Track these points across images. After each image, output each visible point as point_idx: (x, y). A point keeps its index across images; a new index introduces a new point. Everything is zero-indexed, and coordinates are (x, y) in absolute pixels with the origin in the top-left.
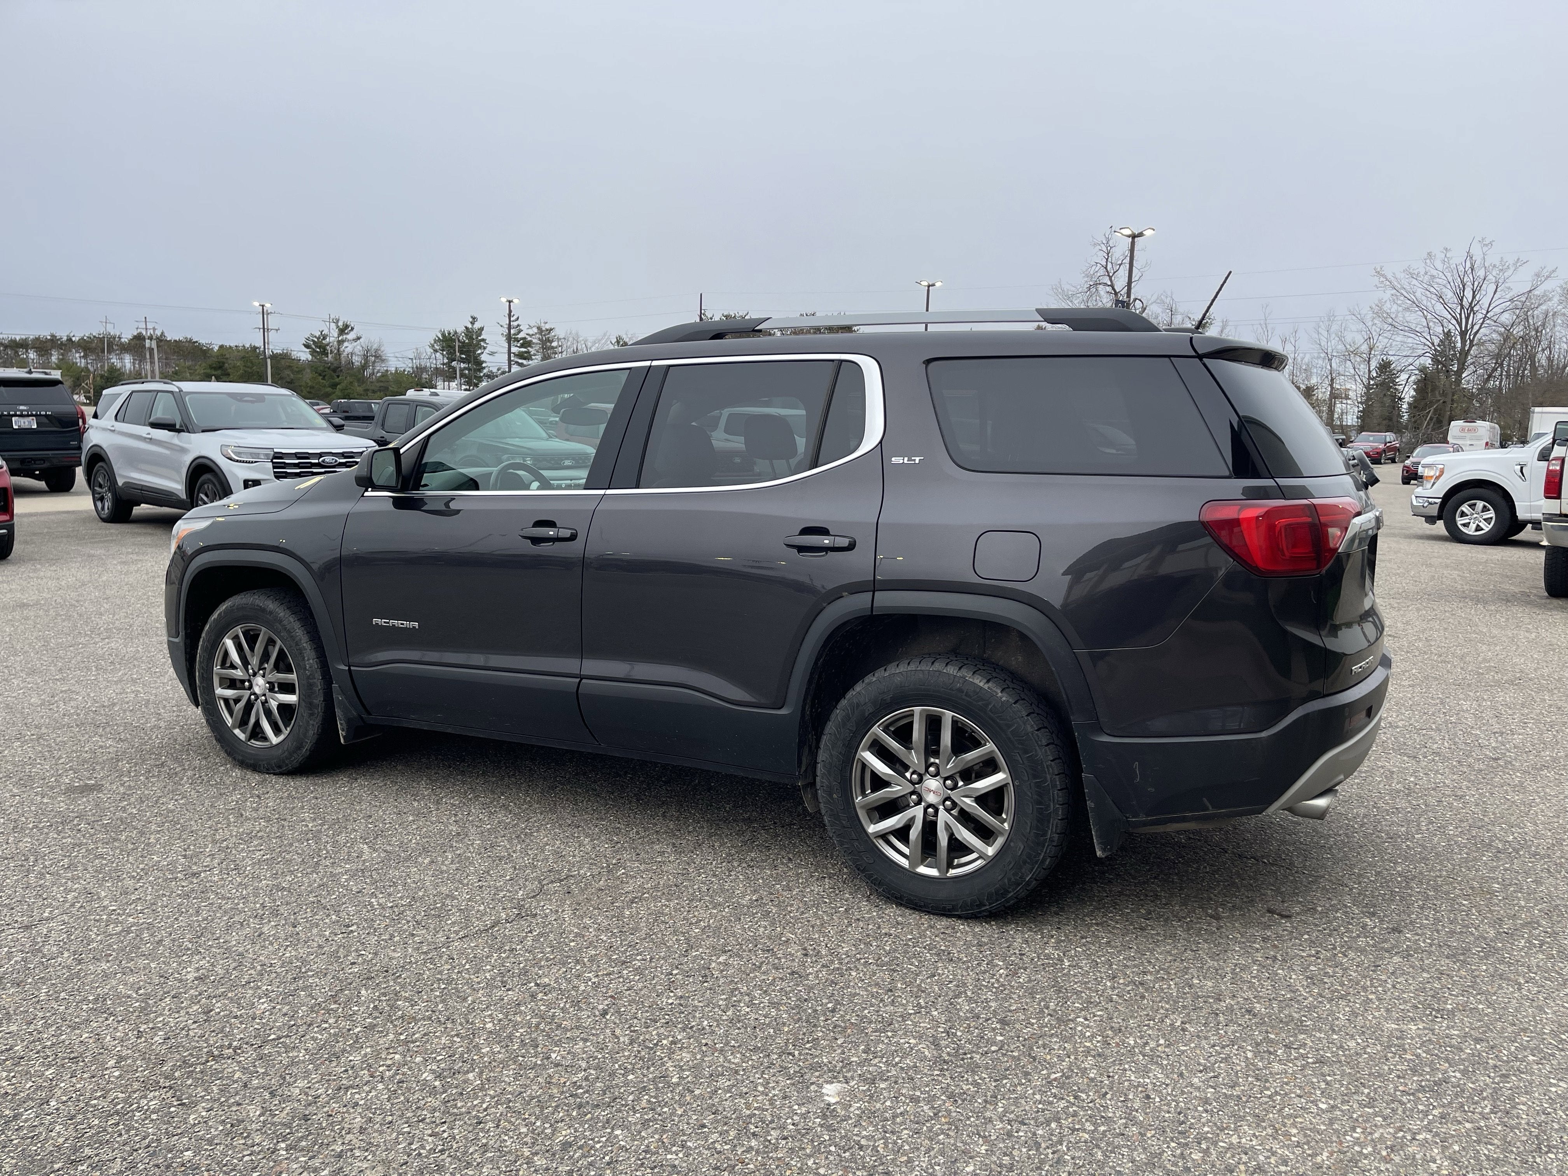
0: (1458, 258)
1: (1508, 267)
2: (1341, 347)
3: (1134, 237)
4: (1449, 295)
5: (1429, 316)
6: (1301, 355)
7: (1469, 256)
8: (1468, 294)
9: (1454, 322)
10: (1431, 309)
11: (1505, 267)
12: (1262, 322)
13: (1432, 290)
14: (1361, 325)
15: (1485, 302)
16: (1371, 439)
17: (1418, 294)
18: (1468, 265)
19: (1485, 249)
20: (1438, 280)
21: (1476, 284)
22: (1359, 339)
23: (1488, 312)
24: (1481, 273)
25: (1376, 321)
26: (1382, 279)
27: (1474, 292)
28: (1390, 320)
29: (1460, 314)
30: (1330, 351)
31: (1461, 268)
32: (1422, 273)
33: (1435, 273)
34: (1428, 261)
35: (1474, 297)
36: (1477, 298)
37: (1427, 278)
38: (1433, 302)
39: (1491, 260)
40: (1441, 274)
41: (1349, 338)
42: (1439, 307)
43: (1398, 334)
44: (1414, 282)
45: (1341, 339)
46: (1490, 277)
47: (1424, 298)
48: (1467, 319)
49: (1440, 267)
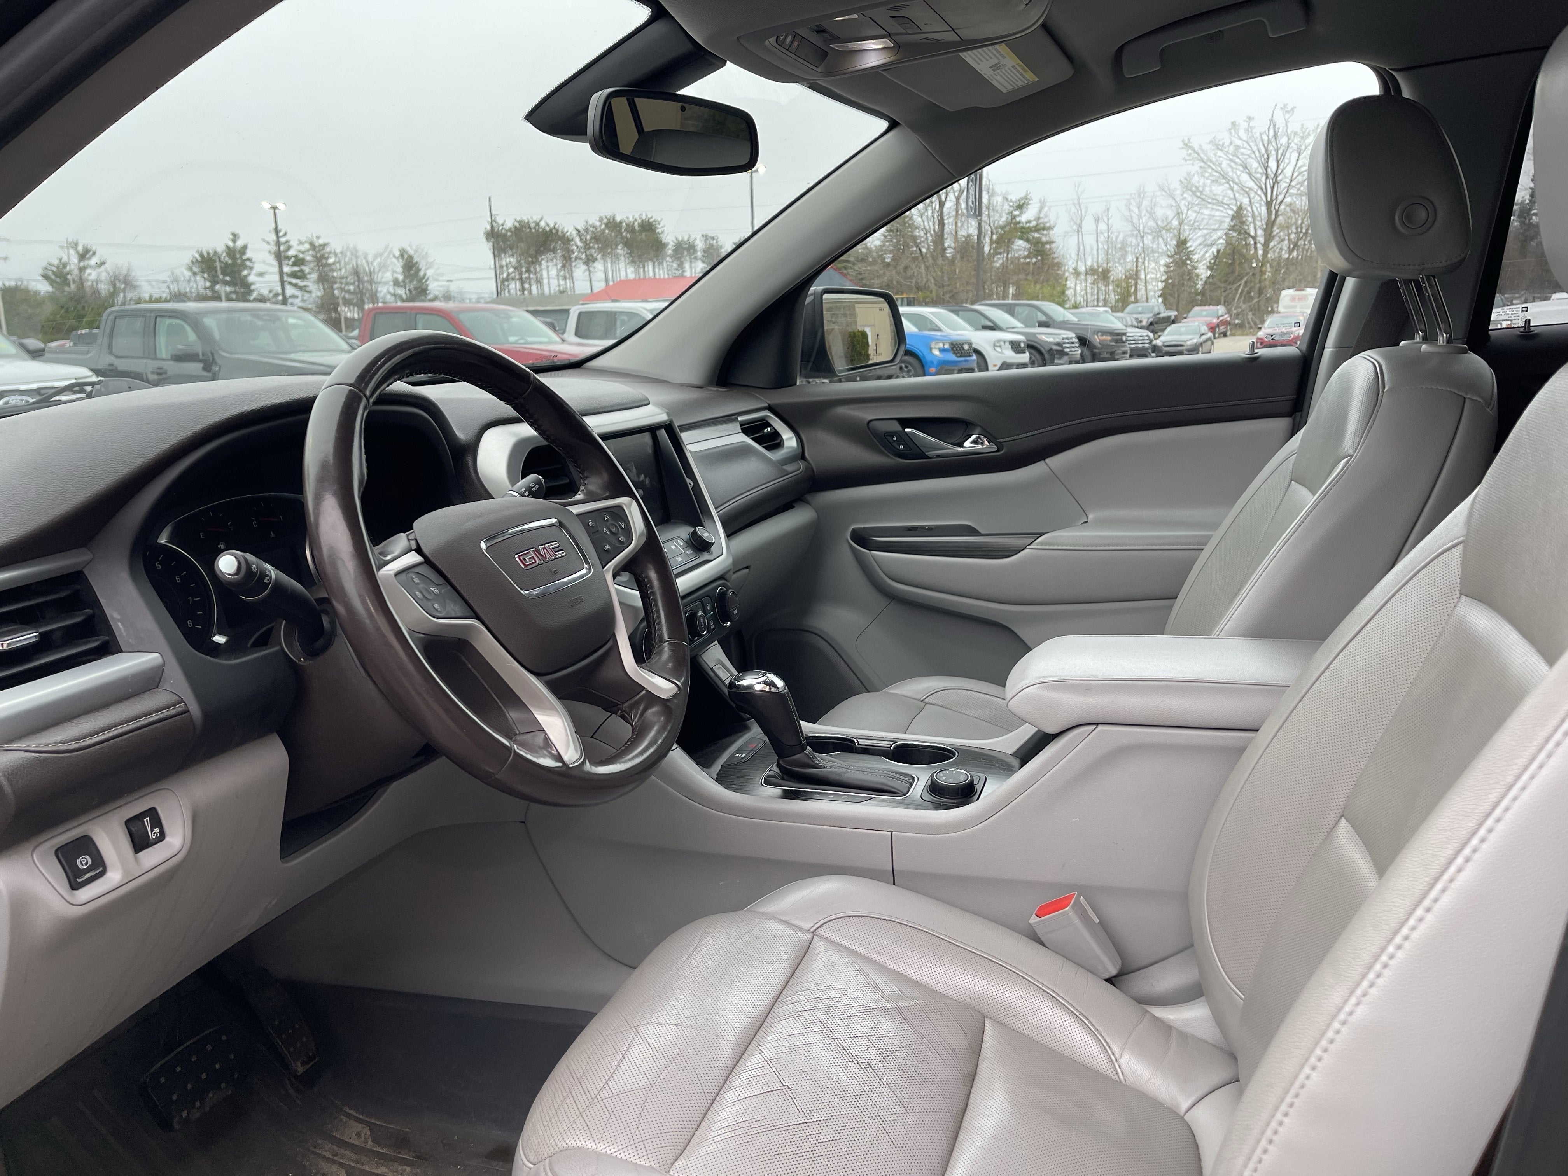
0: (1261, 126)
1: (1309, 134)
2: (1151, 223)
4: (1254, 166)
5: (1236, 187)
6: (1116, 234)
7: (1273, 123)
8: (1273, 164)
9: (1260, 192)
10: (1237, 180)
11: (1306, 134)
12: (1076, 202)
13: (1237, 160)
14: (1171, 201)
15: (1288, 172)
16: (1204, 313)
17: (1224, 165)
18: (1272, 133)
19: (1287, 116)
20: (1242, 150)
21: (1280, 152)
22: (1171, 214)
23: (1291, 181)
24: (1284, 140)
25: (1185, 195)
26: (1190, 151)
27: (1278, 161)
28: (1198, 194)
29: (1266, 184)
30: (1141, 228)
31: (1265, 138)
32: (1227, 143)
33: (1239, 143)
34: (1233, 131)
35: (1278, 166)
36: (1281, 167)
37: (1232, 148)
38: (1239, 173)
39: (1294, 127)
40: (1246, 145)
41: (1160, 213)
42: (1245, 178)
43: (1207, 208)
44: (1220, 153)
45: (1152, 215)
46: (1293, 145)
47: (1229, 170)
48: (1272, 188)
49: (1244, 137)
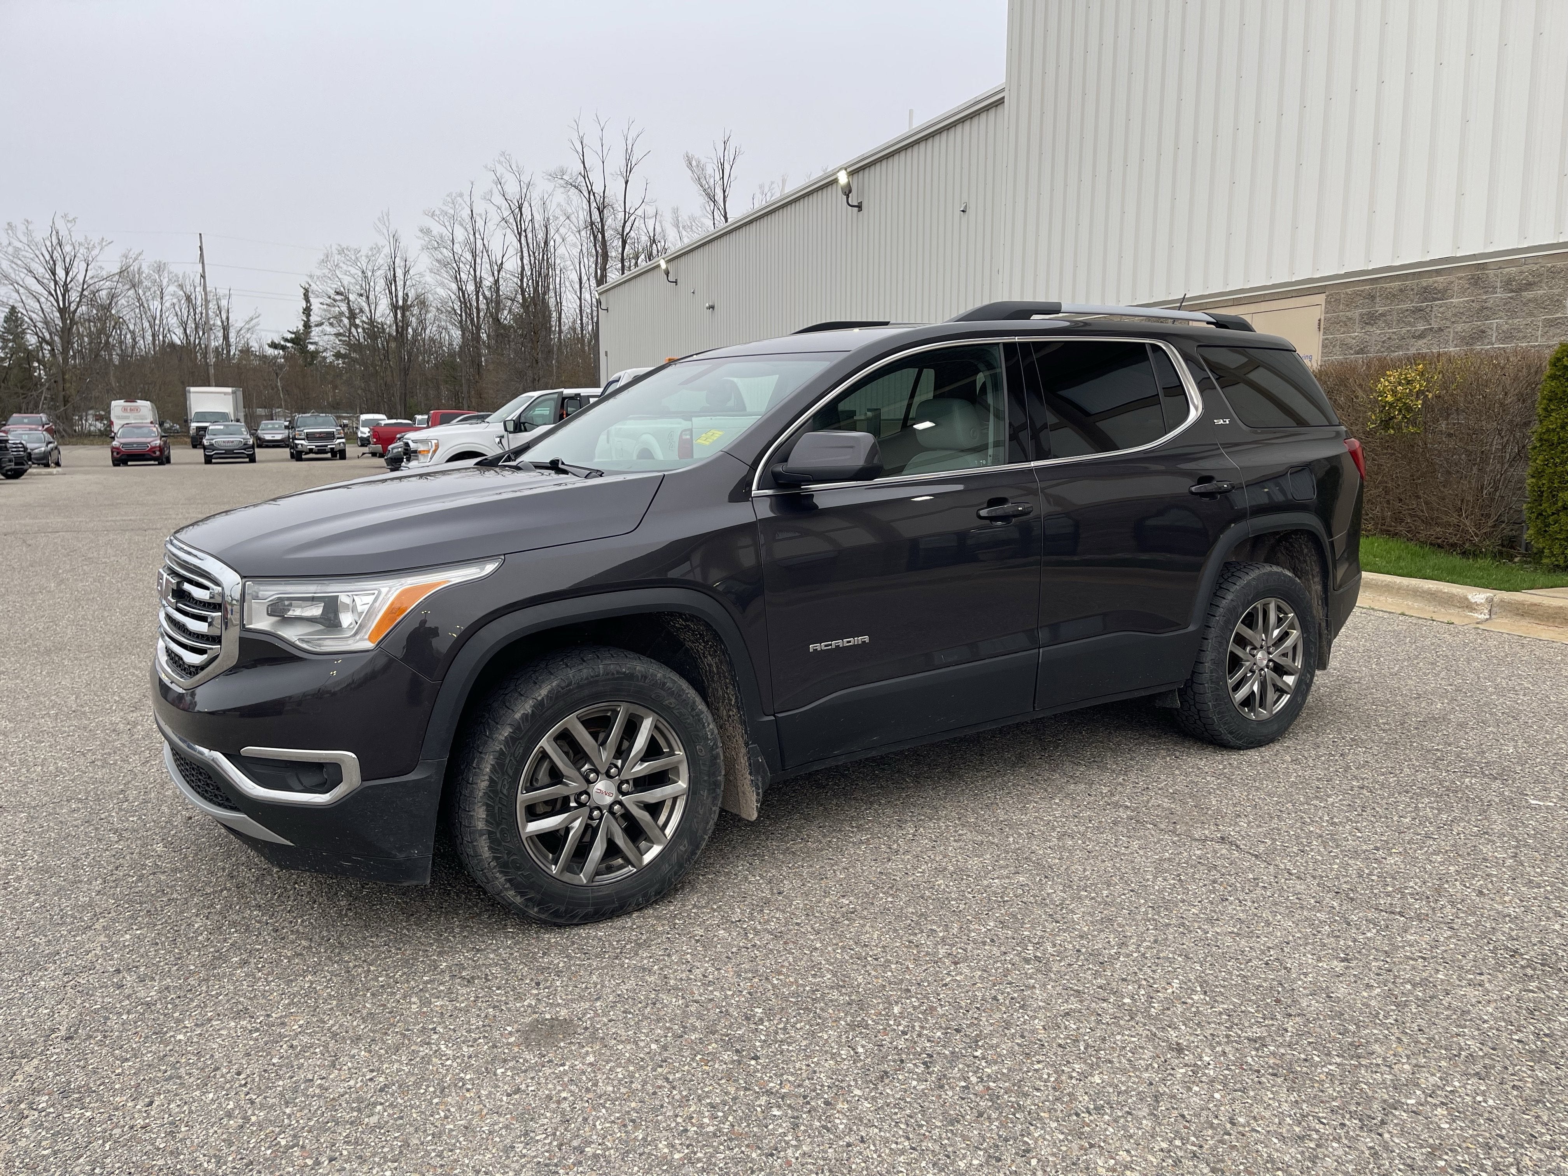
0: (41, 233)
1: (94, 246)
4: (40, 271)
5: (22, 290)
7: (54, 230)
8: (60, 273)
9: (52, 299)
10: (21, 283)
11: (90, 246)
13: (19, 262)
15: (78, 281)
16: (26, 421)
17: (4, 266)
18: (55, 241)
19: (69, 225)
20: (24, 253)
21: (68, 260)
23: (83, 290)
24: (68, 248)
27: (66, 270)
29: (55, 290)
31: (49, 244)
33: (19, 245)
34: (10, 232)
35: (67, 274)
36: (70, 275)
37: (10, 250)
38: (23, 275)
39: (78, 237)
40: (27, 247)
42: (31, 282)
46: (79, 255)
47: (11, 271)
48: (64, 296)
49: (25, 240)
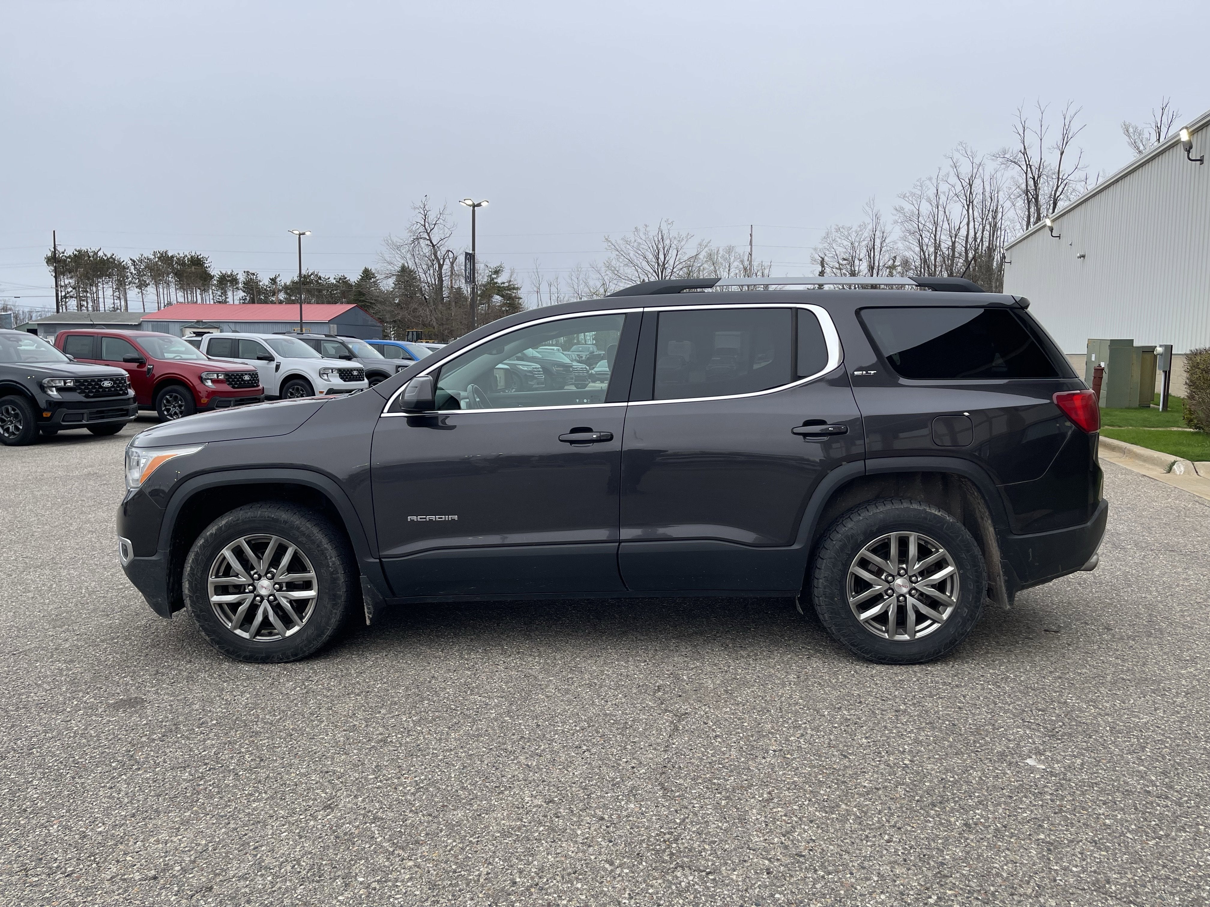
0: (653, 232)
1: (683, 239)
2: (586, 290)
3: (474, 206)
4: (650, 257)
5: (639, 270)
6: (563, 295)
7: (660, 230)
8: (661, 257)
9: (654, 274)
10: (640, 265)
11: (681, 238)
12: (535, 271)
13: (639, 252)
14: (598, 275)
15: (671, 262)
17: (631, 255)
18: (660, 237)
19: (669, 226)
20: (643, 246)
21: (666, 249)
22: (599, 284)
23: (673, 268)
24: (667, 242)
25: (607, 273)
26: (609, 244)
27: (665, 255)
28: (616, 272)
29: (658, 269)
30: (580, 292)
31: (656, 239)
32: (633, 240)
33: (640, 241)
34: (635, 233)
35: (665, 258)
36: (667, 259)
37: (636, 244)
38: (641, 260)
39: (673, 234)
40: (644, 243)
41: (591, 283)
42: (644, 264)
43: (621, 282)
44: (628, 247)
45: (586, 284)
46: (673, 245)
47: (635, 258)
48: (662, 272)
49: (644, 238)
